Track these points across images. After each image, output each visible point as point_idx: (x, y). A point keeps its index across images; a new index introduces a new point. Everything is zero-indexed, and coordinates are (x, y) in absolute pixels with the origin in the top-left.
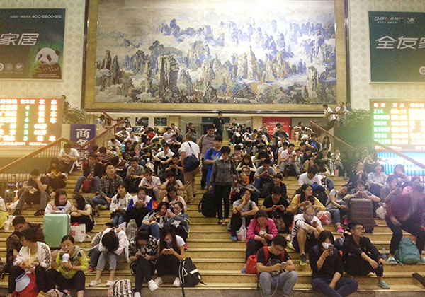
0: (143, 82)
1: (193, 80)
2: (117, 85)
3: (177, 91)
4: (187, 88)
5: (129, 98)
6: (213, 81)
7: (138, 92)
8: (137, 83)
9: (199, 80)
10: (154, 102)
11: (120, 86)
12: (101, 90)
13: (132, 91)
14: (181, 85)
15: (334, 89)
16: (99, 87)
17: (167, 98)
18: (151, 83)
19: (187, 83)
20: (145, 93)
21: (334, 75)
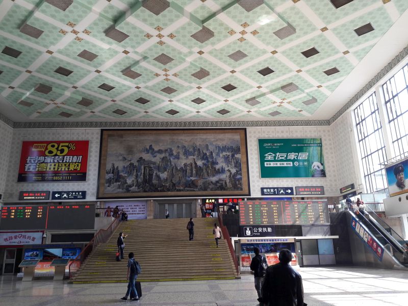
0: (133, 181)
1: (162, 179)
2: (118, 183)
3: (153, 185)
4: (159, 183)
5: (124, 190)
6: (173, 179)
7: (130, 186)
8: (129, 181)
9: (165, 178)
10: (139, 192)
11: (120, 183)
12: (108, 186)
13: (127, 186)
14: (155, 181)
15: (241, 182)
16: (108, 185)
17: (147, 189)
18: (137, 181)
19: (158, 180)
20: (134, 187)
21: (241, 174)
